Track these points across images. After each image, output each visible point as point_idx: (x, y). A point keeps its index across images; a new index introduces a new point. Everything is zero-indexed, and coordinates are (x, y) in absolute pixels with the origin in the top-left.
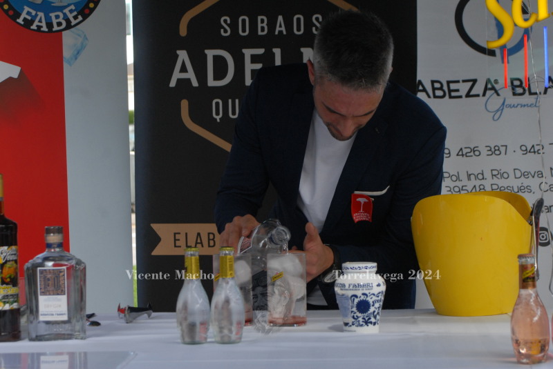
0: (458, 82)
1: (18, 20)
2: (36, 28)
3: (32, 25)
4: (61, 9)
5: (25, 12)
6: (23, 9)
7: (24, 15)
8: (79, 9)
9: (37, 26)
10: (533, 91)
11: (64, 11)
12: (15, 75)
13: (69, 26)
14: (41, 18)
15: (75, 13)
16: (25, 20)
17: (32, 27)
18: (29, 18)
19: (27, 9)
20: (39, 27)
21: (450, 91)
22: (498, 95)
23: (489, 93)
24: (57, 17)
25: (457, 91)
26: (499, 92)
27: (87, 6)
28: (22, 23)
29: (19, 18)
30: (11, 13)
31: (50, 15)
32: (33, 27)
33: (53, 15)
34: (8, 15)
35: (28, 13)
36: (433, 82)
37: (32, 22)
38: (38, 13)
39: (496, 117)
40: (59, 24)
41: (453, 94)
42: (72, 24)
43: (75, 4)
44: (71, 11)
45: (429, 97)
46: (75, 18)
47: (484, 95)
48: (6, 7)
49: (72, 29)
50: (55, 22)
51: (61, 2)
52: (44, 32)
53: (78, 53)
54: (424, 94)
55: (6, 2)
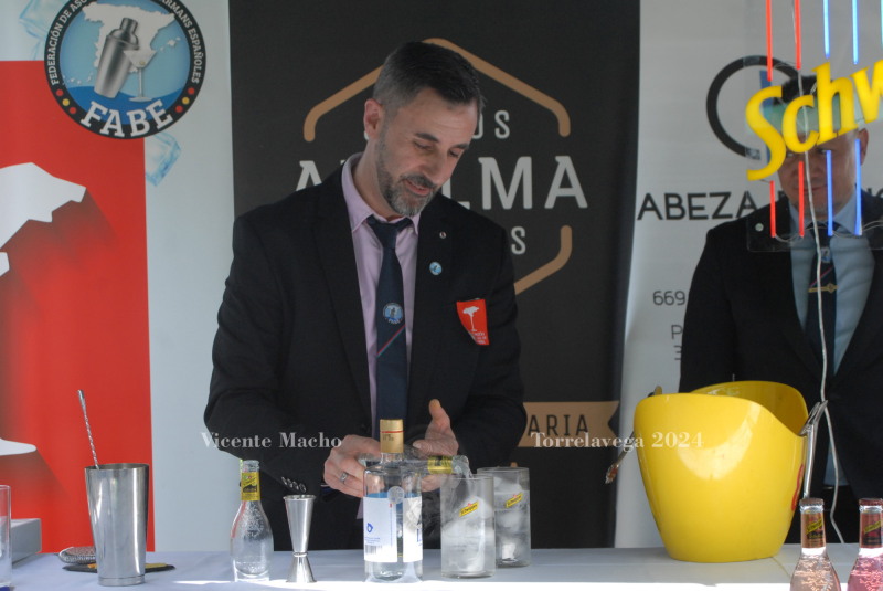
0: (703, 195)
1: (83, 122)
2: (107, 132)
3: (102, 128)
4: (143, 105)
5: (92, 110)
6: (90, 106)
7: (91, 114)
8: (169, 106)
9: (109, 129)
11: (147, 109)
12: (79, 199)
13: (154, 130)
14: (114, 119)
15: (163, 112)
16: (92, 120)
17: (102, 131)
18: (98, 118)
19: (95, 105)
20: (112, 131)
21: (692, 208)
24: (137, 117)
25: (702, 208)
27: (179, 102)
28: (89, 125)
29: (84, 118)
30: (73, 111)
31: (128, 114)
32: (105, 131)
33: (131, 114)
34: (68, 113)
35: (98, 112)
36: (667, 196)
37: (102, 124)
38: (111, 111)
40: (140, 127)
41: (696, 213)
42: (159, 127)
43: (162, 99)
45: (660, 217)
46: (163, 118)
47: (739, 214)
48: (66, 102)
49: (159, 134)
50: (134, 123)
51: (143, 95)
52: (118, 138)
53: (166, 167)
54: (653, 213)
55: (67, 95)
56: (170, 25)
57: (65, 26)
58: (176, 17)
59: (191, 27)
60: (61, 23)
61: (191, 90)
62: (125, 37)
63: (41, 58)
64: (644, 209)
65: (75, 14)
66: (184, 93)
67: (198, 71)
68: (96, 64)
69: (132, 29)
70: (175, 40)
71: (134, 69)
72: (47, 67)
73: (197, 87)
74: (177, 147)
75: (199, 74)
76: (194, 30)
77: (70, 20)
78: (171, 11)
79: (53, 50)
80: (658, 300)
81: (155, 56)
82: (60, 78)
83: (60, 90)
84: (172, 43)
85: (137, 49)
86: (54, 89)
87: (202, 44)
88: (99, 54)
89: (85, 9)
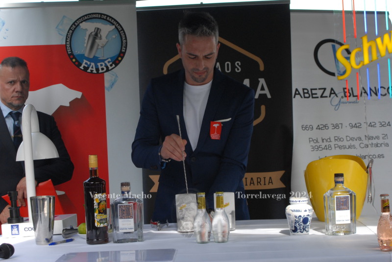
0: (316, 89)
1: (80, 67)
2: (90, 71)
3: (88, 69)
4: (103, 61)
5: (84, 63)
6: (83, 61)
7: (84, 64)
8: (113, 61)
9: (91, 70)
10: (355, 95)
11: (105, 62)
12: (79, 97)
13: (108, 70)
14: (93, 66)
15: (111, 63)
16: (84, 67)
18: (86, 66)
19: (85, 61)
20: (92, 71)
21: (312, 94)
22: (337, 96)
23: (332, 95)
24: (101, 65)
25: (316, 94)
26: (338, 95)
27: (117, 59)
28: (83, 69)
29: (81, 66)
30: (77, 63)
31: (98, 64)
32: (89, 71)
33: (99, 64)
34: (75, 64)
35: (86, 63)
36: (304, 89)
37: (88, 68)
38: (91, 63)
39: (336, 109)
40: (103, 69)
41: (314, 96)
42: (110, 69)
43: (111, 58)
44: (109, 62)
45: (302, 97)
46: (111, 65)
47: (330, 96)
48: (74, 60)
49: (110, 72)
50: (100, 68)
51: (103, 57)
52: (94, 73)
54: (299, 96)
55: (74, 57)
56: (113, 30)
57: (73, 31)
58: (116, 27)
59: (121, 31)
60: (72, 30)
61: (122, 54)
62: (96, 35)
63: (64, 43)
64: (295, 94)
65: (77, 26)
66: (119, 56)
67: (124, 47)
68: (85, 45)
69: (99, 32)
70: (115, 36)
71: (100, 47)
72: (66, 47)
73: (124, 53)
74: (117, 76)
75: (125, 48)
76: (122, 31)
77: (75, 29)
78: (113, 24)
79: (68, 40)
80: (304, 129)
81: (108, 42)
82: (71, 51)
83: (72, 56)
84: (114, 37)
85: (101, 39)
86: (69, 55)
87: (126, 37)
88: (86, 41)
89: (81, 24)
